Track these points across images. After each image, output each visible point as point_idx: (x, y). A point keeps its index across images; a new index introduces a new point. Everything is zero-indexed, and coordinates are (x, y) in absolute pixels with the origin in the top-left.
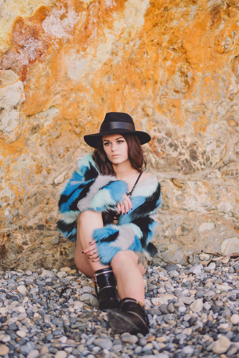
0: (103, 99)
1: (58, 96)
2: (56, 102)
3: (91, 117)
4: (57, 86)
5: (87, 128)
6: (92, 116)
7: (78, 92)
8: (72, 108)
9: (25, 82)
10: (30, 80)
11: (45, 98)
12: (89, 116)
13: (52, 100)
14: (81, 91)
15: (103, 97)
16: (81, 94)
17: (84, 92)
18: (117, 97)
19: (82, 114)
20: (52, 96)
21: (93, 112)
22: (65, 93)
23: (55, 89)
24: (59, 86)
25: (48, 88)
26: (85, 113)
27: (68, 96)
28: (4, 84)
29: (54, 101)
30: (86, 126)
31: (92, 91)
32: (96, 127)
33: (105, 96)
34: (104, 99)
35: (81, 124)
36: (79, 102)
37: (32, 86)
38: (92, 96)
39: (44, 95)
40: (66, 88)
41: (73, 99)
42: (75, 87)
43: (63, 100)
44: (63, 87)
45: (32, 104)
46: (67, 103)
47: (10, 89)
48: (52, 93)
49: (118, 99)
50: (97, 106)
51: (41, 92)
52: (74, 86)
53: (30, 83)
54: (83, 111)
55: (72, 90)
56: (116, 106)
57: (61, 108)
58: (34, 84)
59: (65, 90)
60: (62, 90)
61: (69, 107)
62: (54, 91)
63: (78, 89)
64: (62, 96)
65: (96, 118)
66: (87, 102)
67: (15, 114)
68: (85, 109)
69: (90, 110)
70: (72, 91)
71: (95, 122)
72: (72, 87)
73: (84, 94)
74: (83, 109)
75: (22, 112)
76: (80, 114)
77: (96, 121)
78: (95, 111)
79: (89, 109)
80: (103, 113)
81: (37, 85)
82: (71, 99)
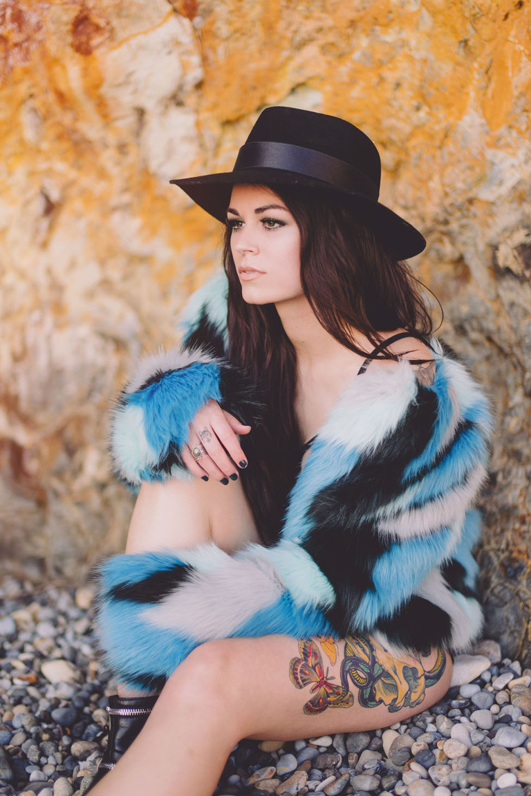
0: (466, 42)
1: (311, 51)
2: (309, 72)
3: (425, 109)
4: (297, 18)
5: (414, 147)
6: (429, 106)
7: (378, 28)
8: (362, 83)
9: (197, 20)
10: (209, 12)
11: (264, 63)
12: (418, 109)
13: (293, 64)
14: (386, 26)
15: (463, 36)
16: (390, 37)
17: (397, 28)
18: (513, 33)
19: (395, 104)
20: (285, 54)
21: (432, 91)
22: (331, 38)
23: (293, 28)
24: (307, 18)
25: (269, 27)
26: (406, 99)
27: (342, 45)
28: (121, 35)
29: (301, 67)
30: (413, 142)
31: (427, 20)
32: (437, 143)
33: (472, 31)
34: (471, 43)
35: (394, 137)
36: (380, 64)
37: (224, 30)
38: (429, 36)
39: (260, 51)
40: (329, 21)
41: (364, 55)
42: (362, 13)
43: (329, 63)
44: (319, 19)
45: (227, 85)
46: (344, 69)
47: (141, 47)
48: (286, 44)
49: (515, 37)
50: (446, 69)
51: (253, 45)
52: (358, 11)
53: (213, 23)
54: (398, 94)
55: (352, 24)
56: (509, 63)
57: (328, 88)
58: (229, 23)
59: (330, 29)
60: (320, 30)
61: (352, 82)
62: (289, 34)
63: (376, 19)
64: (324, 49)
65: (441, 114)
66: (410, 59)
67: (181, 121)
68: (405, 85)
69: (421, 87)
70: (355, 29)
71: (437, 128)
72: (352, 15)
73: (399, 32)
74: (398, 85)
75: (205, 115)
76: (388, 103)
77: (438, 122)
78: (437, 89)
79: (417, 83)
80: (468, 94)
81: (238, 24)
82: (357, 55)
